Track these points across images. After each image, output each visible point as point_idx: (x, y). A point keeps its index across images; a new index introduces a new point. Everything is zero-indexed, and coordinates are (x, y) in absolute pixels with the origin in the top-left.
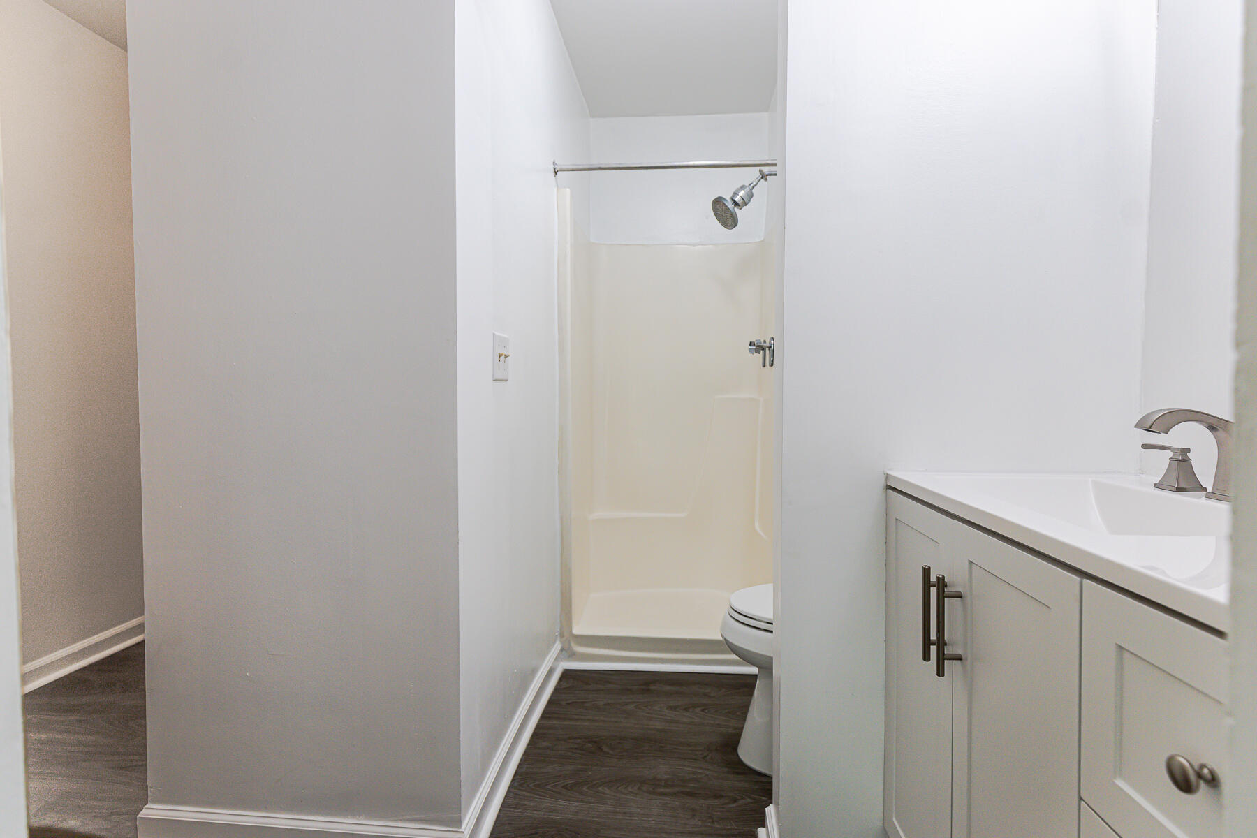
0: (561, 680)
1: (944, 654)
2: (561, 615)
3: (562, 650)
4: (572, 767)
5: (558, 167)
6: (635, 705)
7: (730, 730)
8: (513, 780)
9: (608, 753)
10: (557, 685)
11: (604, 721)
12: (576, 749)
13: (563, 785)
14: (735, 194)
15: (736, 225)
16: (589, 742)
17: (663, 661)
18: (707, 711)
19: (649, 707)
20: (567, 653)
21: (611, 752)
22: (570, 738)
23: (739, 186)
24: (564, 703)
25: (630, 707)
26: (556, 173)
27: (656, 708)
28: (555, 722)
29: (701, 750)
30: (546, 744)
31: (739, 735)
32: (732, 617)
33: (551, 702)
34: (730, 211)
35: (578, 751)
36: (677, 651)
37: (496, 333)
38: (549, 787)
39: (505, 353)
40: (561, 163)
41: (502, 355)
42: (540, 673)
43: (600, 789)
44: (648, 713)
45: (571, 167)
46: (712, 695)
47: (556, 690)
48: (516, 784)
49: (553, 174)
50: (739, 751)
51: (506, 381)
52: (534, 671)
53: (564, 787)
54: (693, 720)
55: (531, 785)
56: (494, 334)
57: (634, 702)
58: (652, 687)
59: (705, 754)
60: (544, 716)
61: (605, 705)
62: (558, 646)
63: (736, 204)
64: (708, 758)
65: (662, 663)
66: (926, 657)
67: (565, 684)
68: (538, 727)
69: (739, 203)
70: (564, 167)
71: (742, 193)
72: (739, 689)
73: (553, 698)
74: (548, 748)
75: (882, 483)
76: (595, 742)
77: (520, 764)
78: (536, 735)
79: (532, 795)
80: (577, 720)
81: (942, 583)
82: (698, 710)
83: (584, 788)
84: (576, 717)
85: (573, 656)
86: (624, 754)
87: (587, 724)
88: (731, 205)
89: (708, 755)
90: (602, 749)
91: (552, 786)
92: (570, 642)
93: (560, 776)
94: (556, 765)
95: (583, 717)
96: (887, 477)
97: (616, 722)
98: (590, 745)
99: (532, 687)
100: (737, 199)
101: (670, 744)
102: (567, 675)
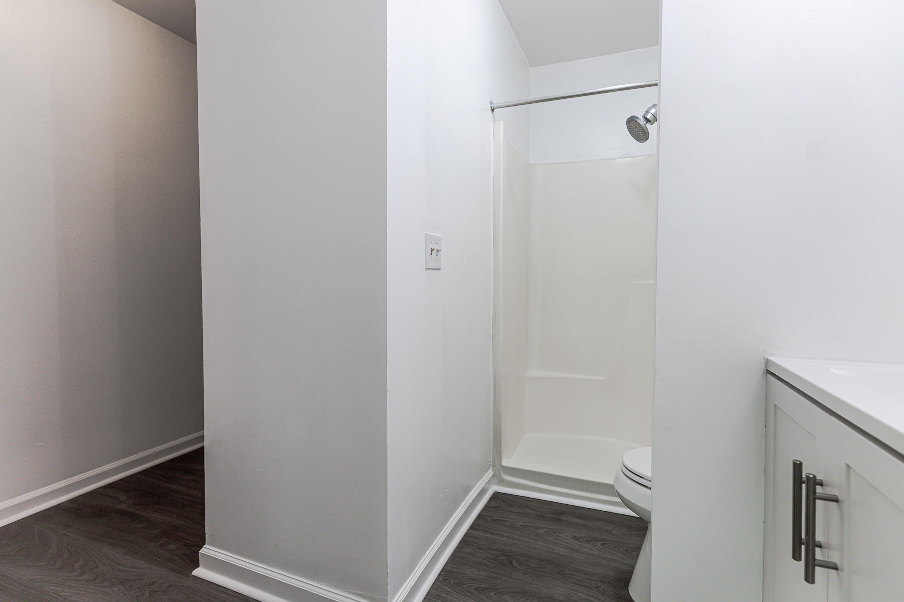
0: (491, 499)
1: (814, 559)
2: (493, 450)
3: (494, 476)
4: (486, 573)
5: (494, 106)
6: (545, 530)
7: (625, 567)
8: (439, 575)
9: (516, 567)
10: (487, 504)
11: (518, 539)
12: (492, 558)
13: (476, 587)
14: (647, 112)
15: (647, 139)
16: (503, 555)
17: (574, 497)
18: (606, 546)
19: (557, 534)
20: (497, 478)
21: (518, 566)
22: (489, 549)
23: (650, 106)
24: (489, 519)
25: (541, 531)
26: (493, 110)
27: (562, 536)
28: (480, 533)
29: (596, 581)
30: (469, 550)
31: (631, 573)
32: (622, 471)
33: (480, 517)
34: (642, 127)
35: (493, 561)
36: (586, 490)
37: (428, 233)
38: (465, 586)
39: (436, 248)
40: (497, 102)
41: (434, 250)
42: (472, 492)
43: (504, 597)
44: (555, 539)
45: (504, 105)
46: (613, 532)
47: (486, 507)
48: (441, 579)
49: (490, 111)
50: (629, 587)
51: (440, 269)
52: (467, 490)
53: (476, 589)
54: (594, 552)
55: (452, 582)
56: (426, 234)
57: (544, 528)
58: (562, 517)
59: (599, 584)
60: (473, 527)
61: (521, 526)
62: (490, 473)
63: (648, 120)
64: (600, 588)
65: (574, 498)
66: (796, 556)
67: (493, 504)
68: (466, 535)
69: (650, 119)
70: (498, 105)
71: (653, 111)
72: (638, 531)
73: (482, 513)
74: (470, 554)
75: (763, 367)
76: (507, 556)
77: (447, 563)
78: (463, 541)
79: (450, 590)
80: (497, 534)
81: (813, 482)
82: (599, 544)
83: (492, 594)
84: (497, 532)
85: (502, 482)
86: (530, 571)
87: (503, 539)
88: (642, 122)
89: (600, 586)
90: (512, 563)
91: (467, 586)
92: (501, 471)
93: (475, 579)
94: (474, 569)
95: (501, 533)
96: (767, 362)
97: (527, 542)
98: (502, 557)
99: (463, 504)
100: (649, 116)
101: (570, 570)
102: (496, 496)
